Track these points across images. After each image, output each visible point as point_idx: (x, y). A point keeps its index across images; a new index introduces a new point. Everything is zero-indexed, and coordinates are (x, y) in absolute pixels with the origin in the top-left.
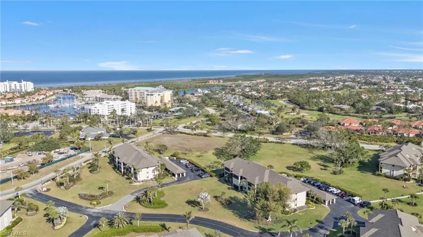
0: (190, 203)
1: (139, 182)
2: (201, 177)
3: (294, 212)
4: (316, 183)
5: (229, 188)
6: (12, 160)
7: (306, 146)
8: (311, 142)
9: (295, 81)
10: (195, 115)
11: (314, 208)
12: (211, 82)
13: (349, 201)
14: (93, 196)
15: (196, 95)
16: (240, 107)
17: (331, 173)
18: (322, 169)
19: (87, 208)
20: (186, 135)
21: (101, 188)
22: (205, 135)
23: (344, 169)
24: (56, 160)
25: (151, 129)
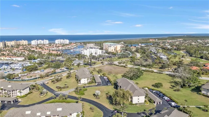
0: (94, 95)
1: (81, 84)
2: (107, 85)
3: (135, 105)
4: (160, 93)
6: (43, 71)
7: (173, 76)
9: (201, 40)
11: (148, 105)
12: (151, 40)
13: (169, 104)
14: (60, 87)
15: (137, 47)
16: (155, 54)
17: (174, 90)
18: (170, 88)
19: (56, 91)
20: (116, 66)
21: (65, 85)
22: (125, 67)
23: (181, 89)
24: (57, 72)
25: (103, 62)
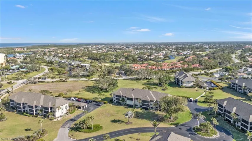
0: (115, 121)
1: (58, 117)
2: (100, 106)
5: (125, 108)
7: (132, 79)
8: (131, 77)
9: (77, 48)
10: (36, 70)
12: (17, 50)
18: (155, 89)
21: (28, 130)
25: (11, 82)
